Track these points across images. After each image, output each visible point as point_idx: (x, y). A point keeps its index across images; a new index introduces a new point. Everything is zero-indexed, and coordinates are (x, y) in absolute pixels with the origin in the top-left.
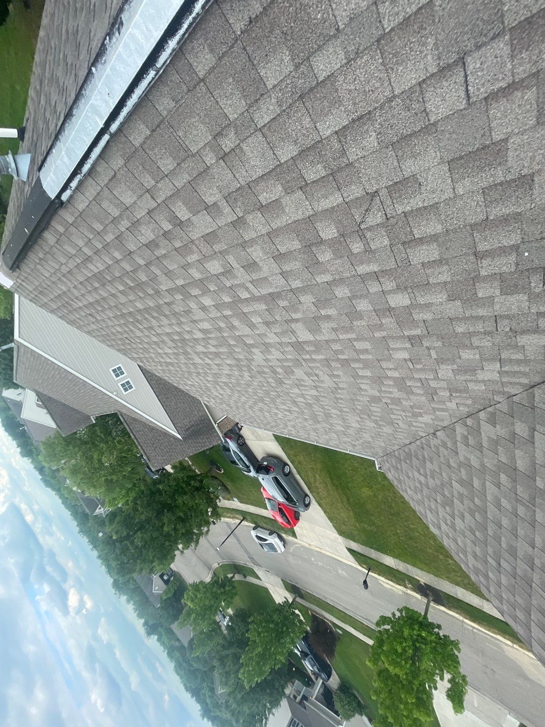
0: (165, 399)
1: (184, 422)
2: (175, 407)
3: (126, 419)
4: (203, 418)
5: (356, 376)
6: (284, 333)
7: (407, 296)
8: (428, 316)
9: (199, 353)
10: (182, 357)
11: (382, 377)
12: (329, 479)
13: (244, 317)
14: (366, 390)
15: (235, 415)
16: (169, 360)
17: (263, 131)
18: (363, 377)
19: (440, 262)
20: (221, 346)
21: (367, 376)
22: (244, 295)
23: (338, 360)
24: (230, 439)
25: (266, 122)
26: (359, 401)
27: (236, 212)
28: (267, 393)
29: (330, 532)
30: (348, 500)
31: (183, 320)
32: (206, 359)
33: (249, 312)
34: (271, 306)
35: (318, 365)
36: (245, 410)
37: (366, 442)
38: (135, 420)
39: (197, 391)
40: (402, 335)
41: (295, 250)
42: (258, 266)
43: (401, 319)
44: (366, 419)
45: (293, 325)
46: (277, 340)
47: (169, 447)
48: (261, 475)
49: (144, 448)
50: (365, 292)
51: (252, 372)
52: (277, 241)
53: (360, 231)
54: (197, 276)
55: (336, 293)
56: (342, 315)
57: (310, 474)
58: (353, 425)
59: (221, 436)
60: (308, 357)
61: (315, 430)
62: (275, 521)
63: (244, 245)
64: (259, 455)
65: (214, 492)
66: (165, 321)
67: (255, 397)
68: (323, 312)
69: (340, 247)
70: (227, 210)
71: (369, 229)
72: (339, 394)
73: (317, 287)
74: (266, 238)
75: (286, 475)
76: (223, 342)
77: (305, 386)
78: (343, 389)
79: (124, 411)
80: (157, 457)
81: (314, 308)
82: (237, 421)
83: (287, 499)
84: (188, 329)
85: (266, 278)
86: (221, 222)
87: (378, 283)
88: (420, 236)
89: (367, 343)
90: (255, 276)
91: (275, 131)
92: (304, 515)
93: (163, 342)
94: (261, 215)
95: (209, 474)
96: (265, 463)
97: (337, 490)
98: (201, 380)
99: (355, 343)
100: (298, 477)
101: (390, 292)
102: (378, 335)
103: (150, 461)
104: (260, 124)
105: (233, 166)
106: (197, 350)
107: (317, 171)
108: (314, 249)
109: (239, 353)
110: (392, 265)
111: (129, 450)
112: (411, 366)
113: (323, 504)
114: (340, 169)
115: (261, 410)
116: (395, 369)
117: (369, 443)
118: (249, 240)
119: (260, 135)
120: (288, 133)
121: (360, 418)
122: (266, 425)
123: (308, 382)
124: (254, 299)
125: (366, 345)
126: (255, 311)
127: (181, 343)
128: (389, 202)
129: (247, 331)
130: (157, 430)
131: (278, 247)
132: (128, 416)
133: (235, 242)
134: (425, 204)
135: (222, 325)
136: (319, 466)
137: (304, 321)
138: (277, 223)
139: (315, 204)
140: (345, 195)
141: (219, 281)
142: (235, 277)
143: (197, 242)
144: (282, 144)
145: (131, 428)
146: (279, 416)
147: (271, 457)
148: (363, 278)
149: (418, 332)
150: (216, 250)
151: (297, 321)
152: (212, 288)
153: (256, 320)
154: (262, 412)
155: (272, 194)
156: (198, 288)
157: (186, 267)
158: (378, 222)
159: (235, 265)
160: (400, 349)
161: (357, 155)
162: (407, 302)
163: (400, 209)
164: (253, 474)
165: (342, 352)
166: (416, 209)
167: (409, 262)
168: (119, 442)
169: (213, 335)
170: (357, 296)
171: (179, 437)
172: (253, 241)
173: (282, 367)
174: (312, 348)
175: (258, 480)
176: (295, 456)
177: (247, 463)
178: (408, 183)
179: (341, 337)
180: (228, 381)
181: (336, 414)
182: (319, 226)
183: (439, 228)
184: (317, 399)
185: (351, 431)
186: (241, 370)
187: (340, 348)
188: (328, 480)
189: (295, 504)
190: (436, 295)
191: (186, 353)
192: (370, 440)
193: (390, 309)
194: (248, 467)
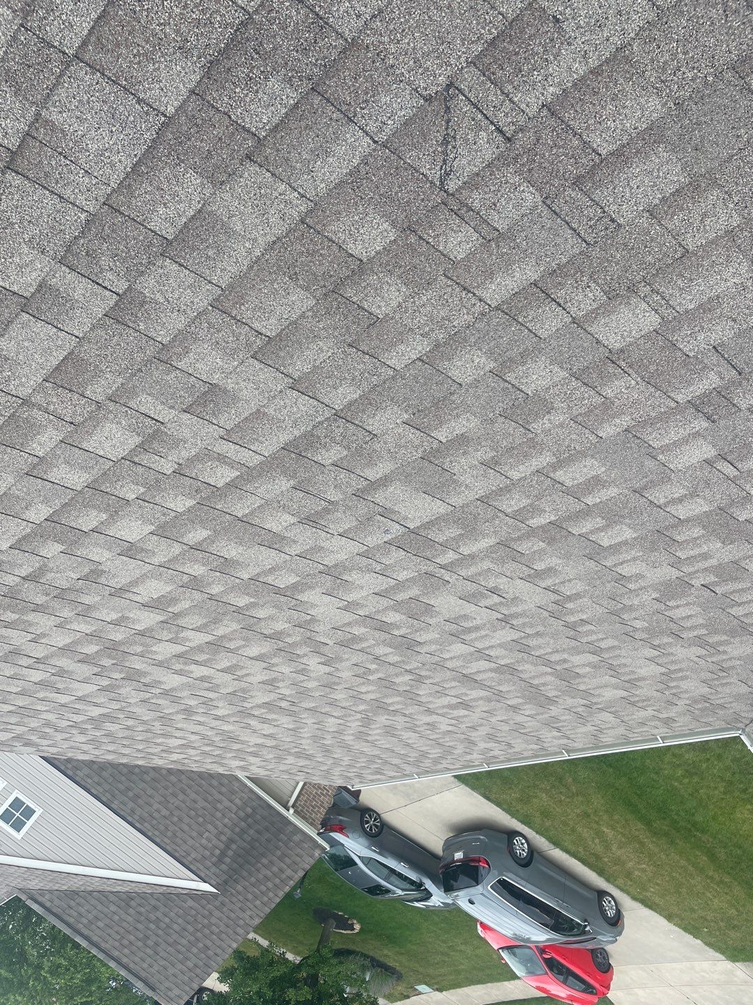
0: (131, 804)
1: (204, 841)
2: (165, 812)
3: (48, 904)
4: (249, 810)
5: (596, 552)
6: (365, 523)
7: (644, 305)
8: (721, 332)
9: (168, 661)
10: (127, 690)
11: (667, 528)
12: (640, 826)
13: (246, 528)
14: (640, 576)
15: (328, 772)
16: (96, 712)
17: (87, 57)
18: (615, 549)
19: (694, 188)
20: (216, 621)
21: (625, 543)
22: (222, 476)
23: (532, 532)
24: (341, 829)
25: (85, 32)
26: (631, 608)
27: (106, 284)
28: (387, 684)
29: (706, 965)
30: (712, 857)
31: (87, 600)
32: (193, 667)
33: (252, 513)
34: (302, 474)
35: (487, 564)
36: (348, 748)
37: (696, 702)
38: (72, 894)
39: (204, 753)
40: (673, 405)
41: (303, 316)
42: (225, 391)
43: (652, 368)
44: (670, 644)
45: (380, 497)
46: (354, 547)
47: (190, 928)
48: (461, 893)
49: (125, 960)
50: (530, 342)
51: (325, 650)
52: (245, 312)
53: (451, 201)
54: (77, 479)
55: (454, 373)
56: (492, 422)
57: (586, 833)
58: (643, 672)
59: (312, 833)
60: (450, 556)
61: (552, 723)
62: (551, 998)
63: (164, 356)
64: (434, 840)
65: (359, 995)
66: (43, 622)
67: (362, 707)
68: (442, 435)
69: (416, 261)
70: (80, 289)
71: (472, 183)
72: (572, 612)
73: (400, 382)
74: (216, 317)
75: (526, 863)
76: (218, 609)
77: (477, 628)
78: (578, 596)
79: (34, 884)
80: (171, 971)
81: (412, 435)
82: (339, 782)
83: (555, 928)
84: (114, 616)
85: (259, 414)
86: (80, 324)
87: (554, 306)
88: (612, 147)
89: (589, 462)
90: (228, 419)
91: (118, 45)
92: (618, 950)
93: (61, 673)
94: (175, 267)
95: (325, 951)
96: (459, 855)
97: (672, 842)
98: (200, 723)
99: (559, 475)
100: (557, 854)
101: (594, 315)
102: (608, 430)
103: (153, 989)
104: (72, 44)
105: (47, 175)
106: (160, 657)
107: (273, 97)
108: (349, 293)
109: (271, 618)
110: (572, 246)
111: (89, 981)
112: (730, 471)
113: (657, 900)
114: (330, 69)
115: (389, 731)
116: (693, 494)
117: (705, 699)
118: (174, 340)
119: (80, 70)
120: (155, 35)
121: (654, 647)
122: (417, 763)
123: (479, 615)
124: (249, 475)
125: (590, 468)
126: (268, 503)
127: (109, 657)
128: (494, 97)
129: (268, 557)
130: (142, 896)
131: (256, 325)
132: (50, 891)
133: (139, 357)
134: (593, 62)
135: (198, 570)
136: (598, 801)
137: (404, 475)
138: (226, 271)
139: (304, 182)
140: (372, 127)
141: (140, 470)
142: (177, 443)
143: (38, 399)
144: (151, 68)
145: (71, 920)
146: (444, 728)
147: (466, 830)
148: (510, 310)
149: (711, 381)
150: (100, 398)
151: (384, 481)
152: (130, 492)
153: (278, 522)
154: (394, 736)
155: (180, 202)
156: (94, 507)
157: (36, 470)
158: (488, 157)
159: (165, 414)
160: (685, 441)
161: (358, 16)
162: (650, 321)
163: (531, 101)
164: (438, 898)
165: (534, 510)
166: (575, 85)
167: (613, 220)
168: (55, 970)
169: (185, 605)
170: (511, 360)
171: (206, 887)
172: (183, 339)
173: (398, 607)
174: (453, 532)
175: (459, 911)
176: (525, 800)
177: (413, 876)
178: (522, 31)
179: (515, 475)
180: (272, 696)
181: (589, 664)
182: (336, 230)
183: (654, 106)
184: (521, 647)
185: (645, 691)
186: (293, 658)
187: (525, 502)
188: (638, 828)
189: (584, 933)
190: (719, 273)
191: (133, 676)
192: (705, 690)
193: (612, 357)
194: (418, 886)
